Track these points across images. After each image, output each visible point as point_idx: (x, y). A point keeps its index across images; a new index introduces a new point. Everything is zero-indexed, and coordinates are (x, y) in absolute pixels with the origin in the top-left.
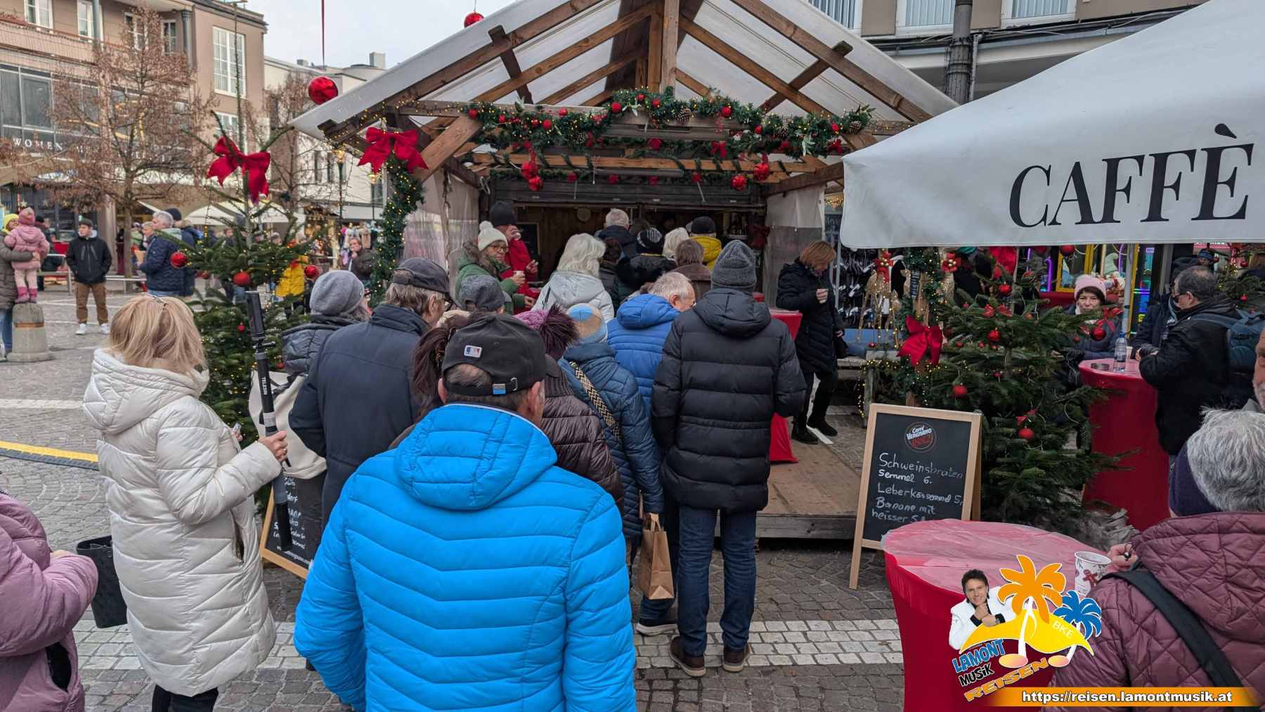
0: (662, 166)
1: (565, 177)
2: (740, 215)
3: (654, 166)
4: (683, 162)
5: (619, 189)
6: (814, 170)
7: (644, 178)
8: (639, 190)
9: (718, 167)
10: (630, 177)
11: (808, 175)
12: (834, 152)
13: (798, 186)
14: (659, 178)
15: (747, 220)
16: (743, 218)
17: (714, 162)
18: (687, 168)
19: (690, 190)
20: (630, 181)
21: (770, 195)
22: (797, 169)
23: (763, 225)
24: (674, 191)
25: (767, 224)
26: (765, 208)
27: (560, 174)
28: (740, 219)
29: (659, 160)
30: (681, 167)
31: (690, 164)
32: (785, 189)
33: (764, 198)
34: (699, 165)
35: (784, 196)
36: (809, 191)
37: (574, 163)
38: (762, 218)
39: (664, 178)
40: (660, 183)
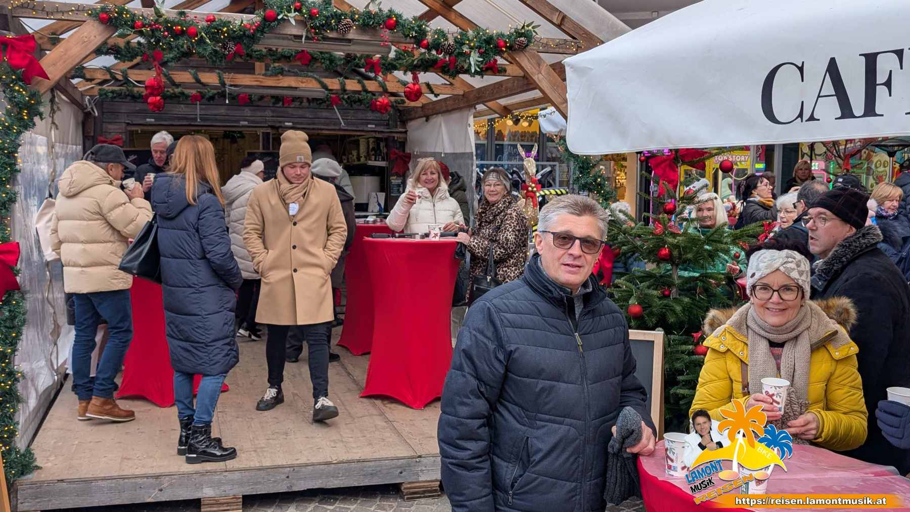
0: (304, 85)
1: (187, 96)
2: (378, 141)
3: (293, 84)
4: (327, 81)
5: (247, 112)
6: (461, 93)
7: (277, 99)
8: (268, 113)
9: (364, 86)
10: (262, 98)
11: (455, 98)
12: (489, 72)
13: (444, 109)
14: (294, 99)
15: (387, 146)
16: (382, 145)
17: (359, 82)
18: (330, 88)
19: (325, 114)
20: (260, 103)
21: (411, 119)
22: (447, 91)
23: (404, 151)
24: (308, 115)
25: (408, 151)
26: (406, 132)
27: (183, 93)
28: (378, 145)
29: (300, 79)
30: (325, 87)
31: (334, 84)
32: (429, 112)
33: (404, 123)
34: (343, 85)
35: (427, 121)
36: (456, 116)
37: (203, 80)
38: (403, 144)
39: (299, 99)
40: (297, 104)
